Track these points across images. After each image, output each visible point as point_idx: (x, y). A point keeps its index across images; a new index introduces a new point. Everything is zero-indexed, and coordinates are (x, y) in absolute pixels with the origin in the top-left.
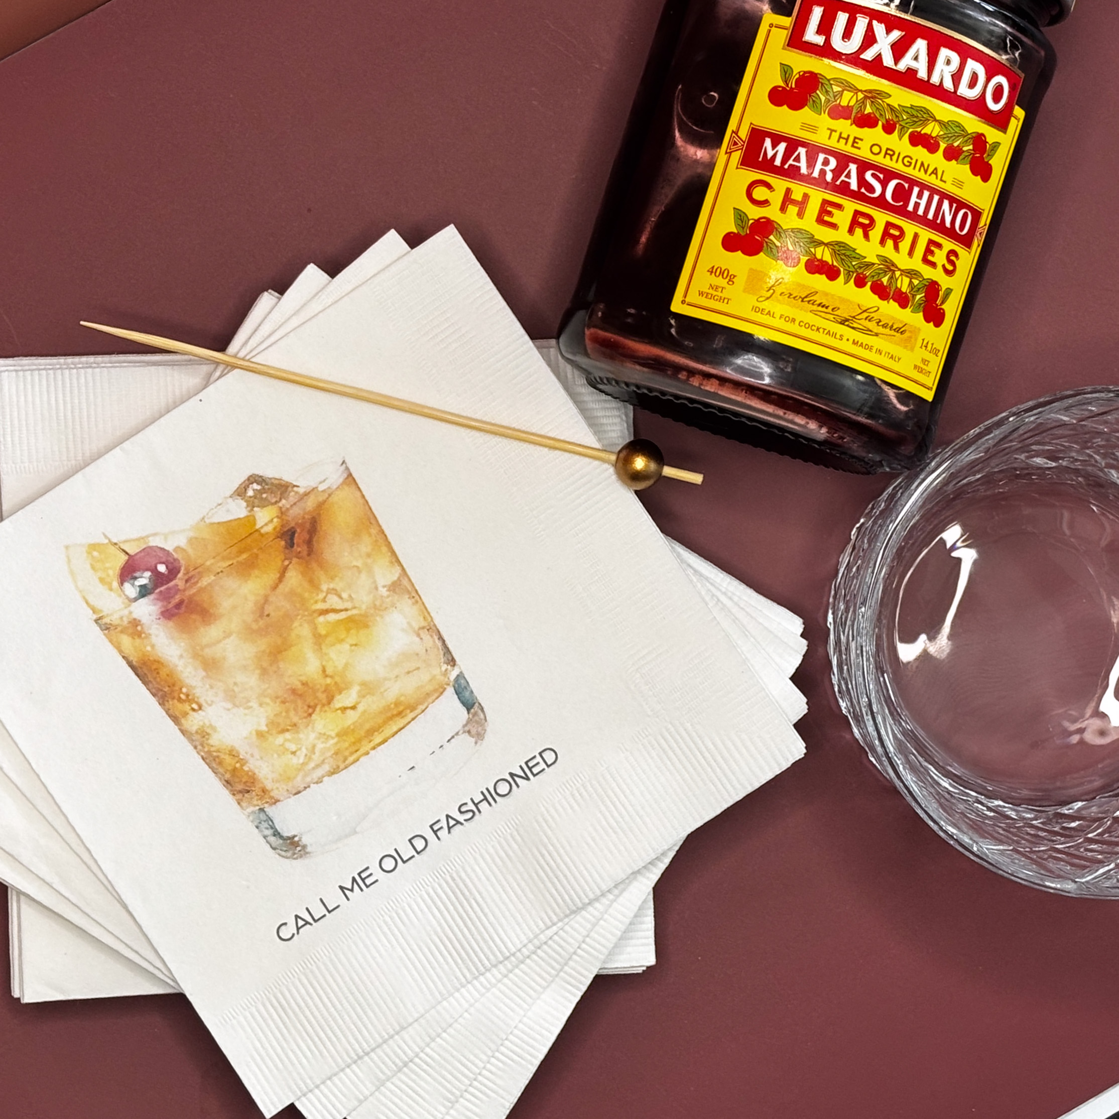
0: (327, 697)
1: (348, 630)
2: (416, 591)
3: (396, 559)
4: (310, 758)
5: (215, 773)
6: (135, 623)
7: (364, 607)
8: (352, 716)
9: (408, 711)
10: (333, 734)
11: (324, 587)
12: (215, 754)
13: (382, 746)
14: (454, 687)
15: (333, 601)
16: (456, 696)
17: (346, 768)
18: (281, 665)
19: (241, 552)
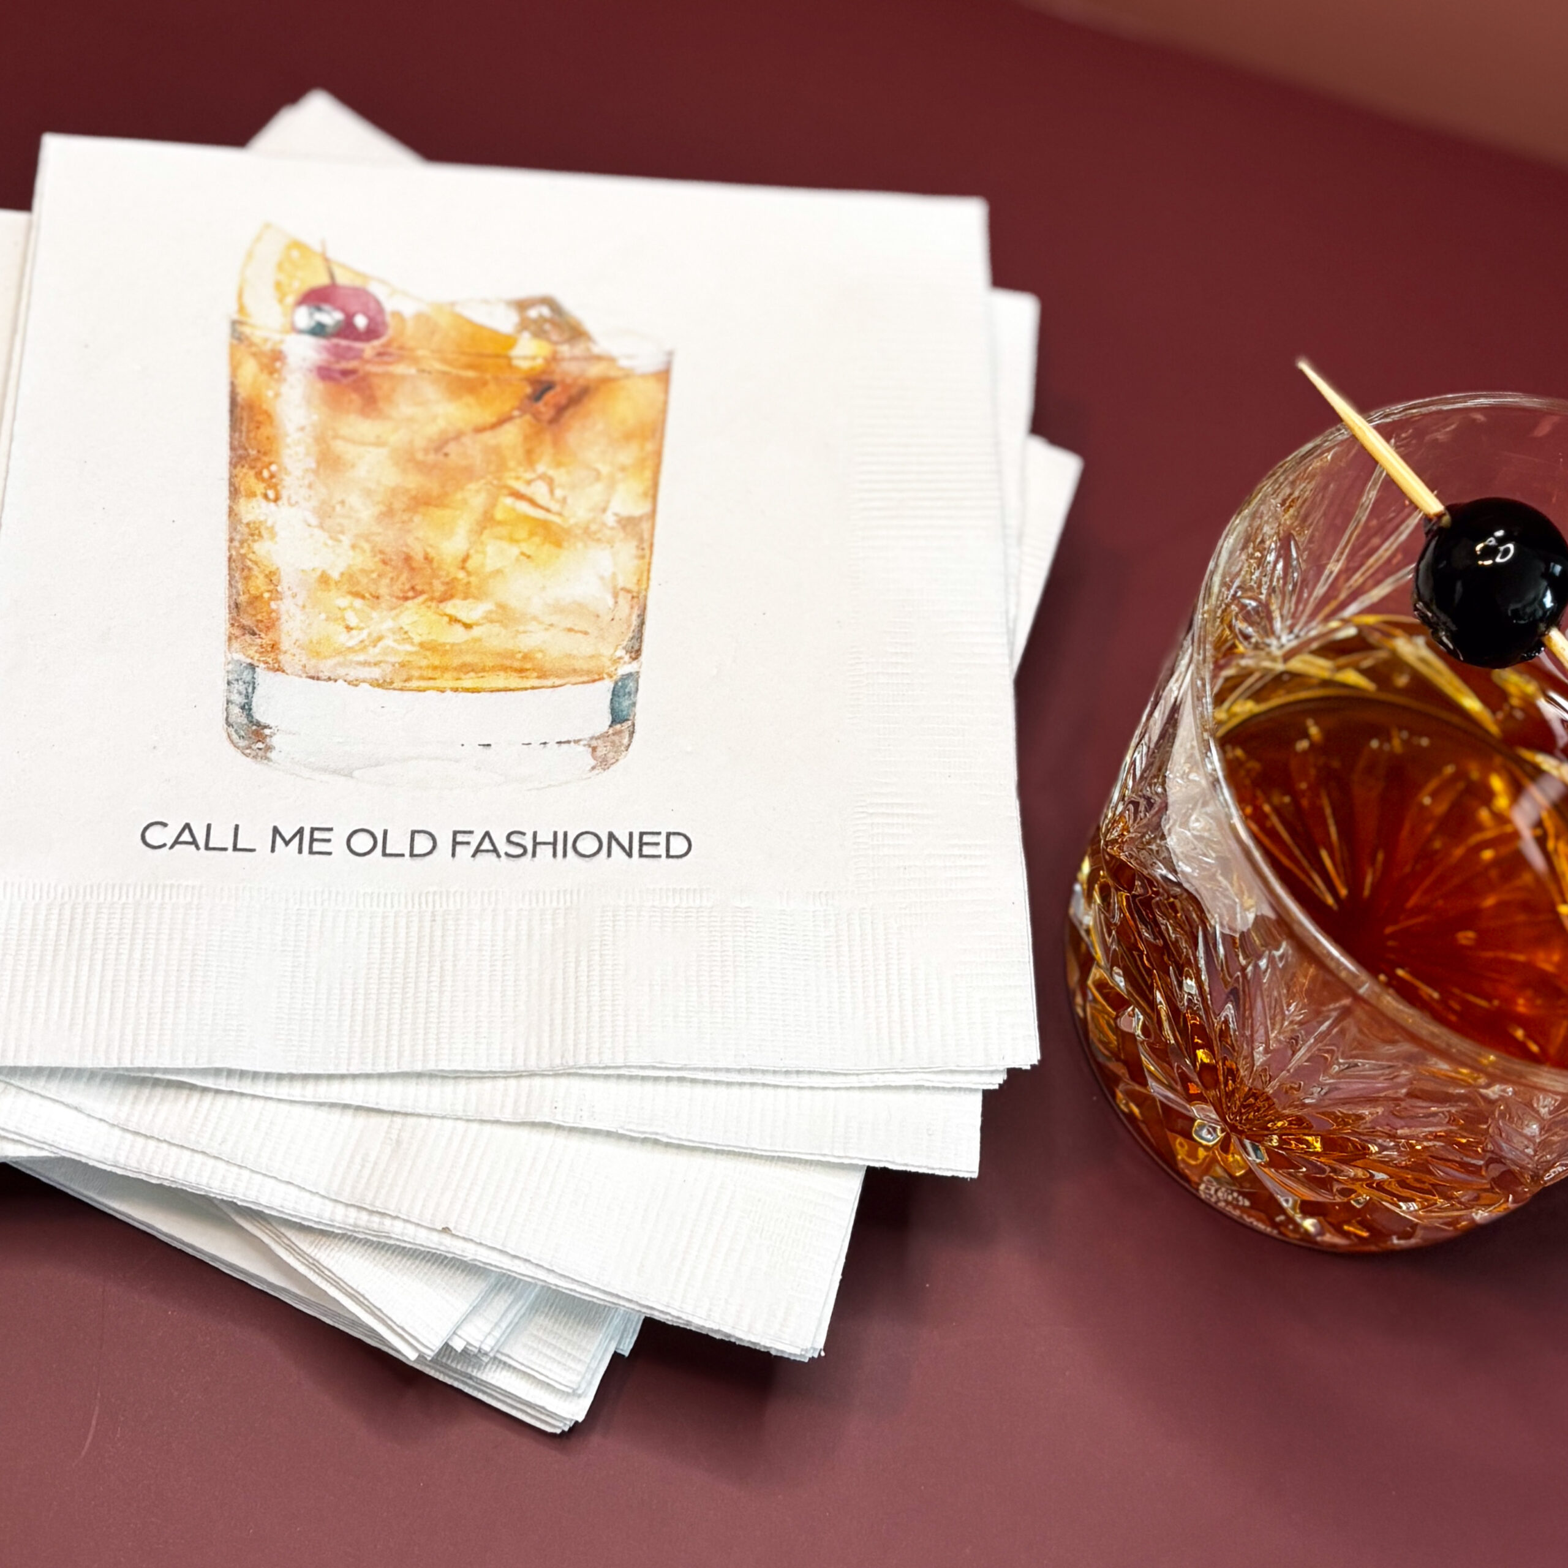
0: (445, 592)
1: (532, 534)
2: (652, 545)
3: (653, 493)
4: (365, 647)
5: (230, 585)
6: (277, 356)
7: (572, 521)
8: (458, 634)
9: (535, 674)
10: (417, 639)
11: (541, 468)
12: (249, 563)
13: (469, 694)
14: (616, 683)
15: (539, 491)
16: (610, 697)
17: (401, 689)
18: (417, 519)
19: (470, 366)
